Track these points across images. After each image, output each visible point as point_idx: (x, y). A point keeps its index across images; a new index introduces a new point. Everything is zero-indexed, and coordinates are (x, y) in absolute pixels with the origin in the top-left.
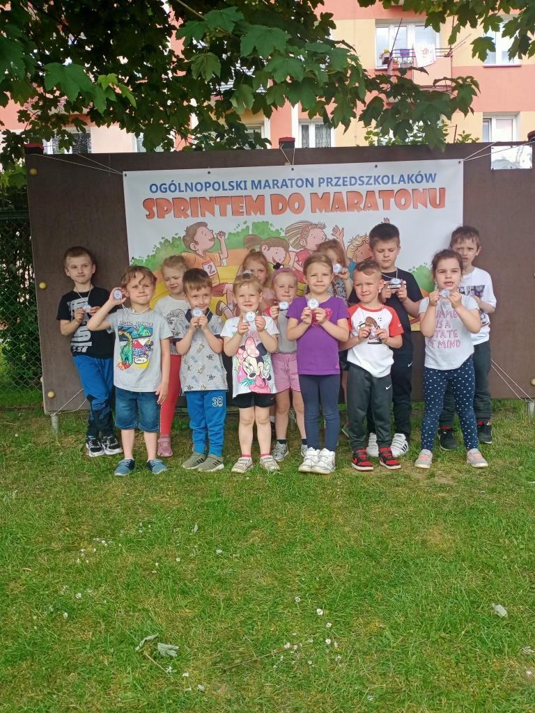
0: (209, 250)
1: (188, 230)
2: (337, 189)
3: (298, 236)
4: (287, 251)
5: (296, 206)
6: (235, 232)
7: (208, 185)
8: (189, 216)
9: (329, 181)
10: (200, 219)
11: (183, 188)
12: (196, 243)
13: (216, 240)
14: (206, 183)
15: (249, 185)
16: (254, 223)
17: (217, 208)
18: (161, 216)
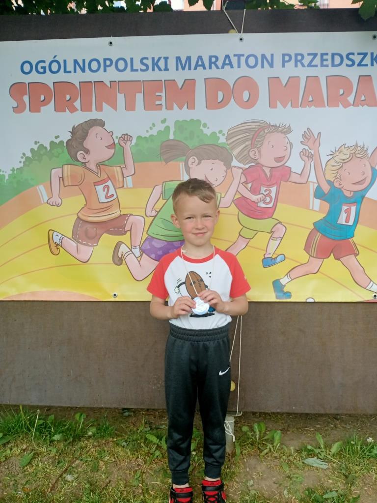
0: (106, 163)
1: (74, 132)
2: (312, 72)
3: (247, 143)
4: (228, 166)
5: (246, 95)
6: (147, 135)
7: (107, 63)
8: (78, 110)
9: (298, 59)
10: (94, 115)
11: (70, 67)
12: (87, 151)
13: (118, 147)
14: (105, 60)
15: (172, 63)
16: (177, 122)
17: (121, 98)
18: (35, 108)
